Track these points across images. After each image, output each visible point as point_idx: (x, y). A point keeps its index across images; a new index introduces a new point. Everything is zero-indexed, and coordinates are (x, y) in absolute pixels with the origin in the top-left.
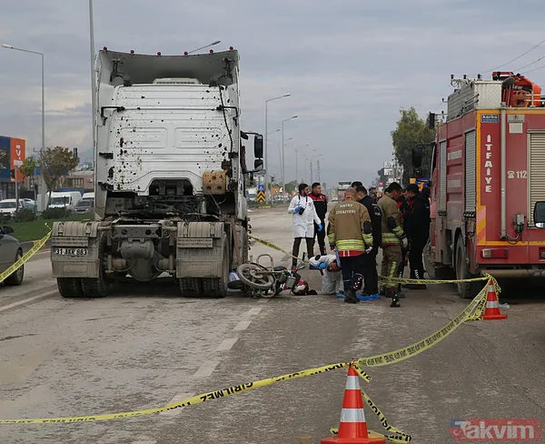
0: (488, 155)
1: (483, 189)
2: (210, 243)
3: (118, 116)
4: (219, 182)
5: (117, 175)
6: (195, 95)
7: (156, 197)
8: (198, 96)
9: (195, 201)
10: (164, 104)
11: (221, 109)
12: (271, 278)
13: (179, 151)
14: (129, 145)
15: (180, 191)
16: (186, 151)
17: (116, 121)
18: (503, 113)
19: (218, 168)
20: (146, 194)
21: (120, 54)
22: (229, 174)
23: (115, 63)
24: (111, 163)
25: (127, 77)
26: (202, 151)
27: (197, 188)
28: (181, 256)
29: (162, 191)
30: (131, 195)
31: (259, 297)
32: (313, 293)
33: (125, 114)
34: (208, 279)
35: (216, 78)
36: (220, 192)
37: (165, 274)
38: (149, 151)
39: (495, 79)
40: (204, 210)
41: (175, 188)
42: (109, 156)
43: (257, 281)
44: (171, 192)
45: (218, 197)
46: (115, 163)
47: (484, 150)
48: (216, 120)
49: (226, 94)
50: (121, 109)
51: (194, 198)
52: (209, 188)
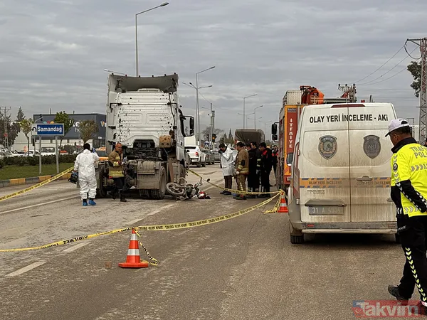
0: (291, 129)
1: (288, 146)
2: (153, 172)
3: (118, 108)
4: (167, 141)
5: (118, 138)
6: (156, 97)
7: (137, 149)
8: (159, 97)
9: (155, 151)
10: (142, 101)
11: (169, 104)
12: (183, 190)
13: (148, 125)
14: (124, 122)
15: (149, 146)
16: (152, 125)
17: (118, 110)
18: (299, 107)
19: (167, 134)
20: (132, 147)
21: (120, 77)
22: (173, 137)
23: (118, 81)
24: (115, 131)
25: (123, 88)
26: (159, 125)
27: (157, 144)
28: (139, 179)
29: (140, 145)
30: (124, 147)
31: (179, 199)
32: (208, 198)
33: (122, 107)
34: (153, 190)
35: (167, 89)
36: (169, 146)
37: (133, 187)
38: (134, 125)
39: (301, 89)
40: (160, 156)
41: (146, 144)
42: (114, 128)
43: (176, 191)
44: (144, 146)
45: (167, 149)
46: (117, 131)
47: (289, 126)
48: (167, 110)
49: (172, 96)
50: (120, 104)
51: (156, 149)
52: (163, 144)
